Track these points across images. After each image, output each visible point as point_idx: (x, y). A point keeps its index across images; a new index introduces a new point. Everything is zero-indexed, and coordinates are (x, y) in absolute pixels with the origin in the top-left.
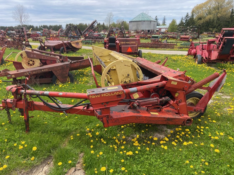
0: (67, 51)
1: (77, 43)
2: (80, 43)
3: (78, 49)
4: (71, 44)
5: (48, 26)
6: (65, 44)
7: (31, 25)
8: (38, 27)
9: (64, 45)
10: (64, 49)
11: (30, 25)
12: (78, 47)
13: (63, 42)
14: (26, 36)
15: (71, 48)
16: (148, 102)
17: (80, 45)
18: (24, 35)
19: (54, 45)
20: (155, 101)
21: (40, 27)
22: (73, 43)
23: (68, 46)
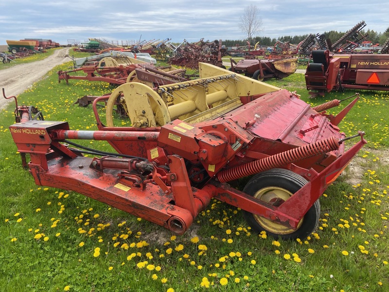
0: (266, 77)
1: (287, 64)
2: (292, 65)
3: (287, 74)
4: (273, 65)
5: (293, 38)
6: (263, 65)
7: (267, 37)
8: (277, 39)
9: (261, 67)
10: (259, 73)
11: (264, 37)
12: (286, 71)
13: (260, 61)
14: (220, 53)
15: (273, 71)
16: (114, 163)
17: (291, 68)
18: (218, 52)
19: (247, 66)
20: (125, 163)
21: (279, 39)
22: (278, 64)
23: (268, 68)
